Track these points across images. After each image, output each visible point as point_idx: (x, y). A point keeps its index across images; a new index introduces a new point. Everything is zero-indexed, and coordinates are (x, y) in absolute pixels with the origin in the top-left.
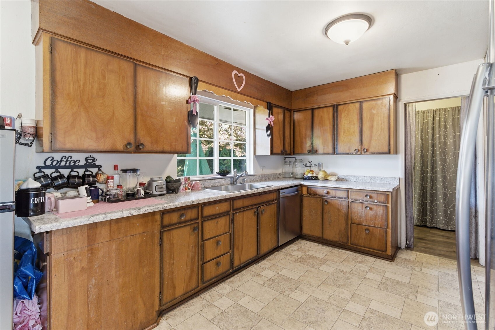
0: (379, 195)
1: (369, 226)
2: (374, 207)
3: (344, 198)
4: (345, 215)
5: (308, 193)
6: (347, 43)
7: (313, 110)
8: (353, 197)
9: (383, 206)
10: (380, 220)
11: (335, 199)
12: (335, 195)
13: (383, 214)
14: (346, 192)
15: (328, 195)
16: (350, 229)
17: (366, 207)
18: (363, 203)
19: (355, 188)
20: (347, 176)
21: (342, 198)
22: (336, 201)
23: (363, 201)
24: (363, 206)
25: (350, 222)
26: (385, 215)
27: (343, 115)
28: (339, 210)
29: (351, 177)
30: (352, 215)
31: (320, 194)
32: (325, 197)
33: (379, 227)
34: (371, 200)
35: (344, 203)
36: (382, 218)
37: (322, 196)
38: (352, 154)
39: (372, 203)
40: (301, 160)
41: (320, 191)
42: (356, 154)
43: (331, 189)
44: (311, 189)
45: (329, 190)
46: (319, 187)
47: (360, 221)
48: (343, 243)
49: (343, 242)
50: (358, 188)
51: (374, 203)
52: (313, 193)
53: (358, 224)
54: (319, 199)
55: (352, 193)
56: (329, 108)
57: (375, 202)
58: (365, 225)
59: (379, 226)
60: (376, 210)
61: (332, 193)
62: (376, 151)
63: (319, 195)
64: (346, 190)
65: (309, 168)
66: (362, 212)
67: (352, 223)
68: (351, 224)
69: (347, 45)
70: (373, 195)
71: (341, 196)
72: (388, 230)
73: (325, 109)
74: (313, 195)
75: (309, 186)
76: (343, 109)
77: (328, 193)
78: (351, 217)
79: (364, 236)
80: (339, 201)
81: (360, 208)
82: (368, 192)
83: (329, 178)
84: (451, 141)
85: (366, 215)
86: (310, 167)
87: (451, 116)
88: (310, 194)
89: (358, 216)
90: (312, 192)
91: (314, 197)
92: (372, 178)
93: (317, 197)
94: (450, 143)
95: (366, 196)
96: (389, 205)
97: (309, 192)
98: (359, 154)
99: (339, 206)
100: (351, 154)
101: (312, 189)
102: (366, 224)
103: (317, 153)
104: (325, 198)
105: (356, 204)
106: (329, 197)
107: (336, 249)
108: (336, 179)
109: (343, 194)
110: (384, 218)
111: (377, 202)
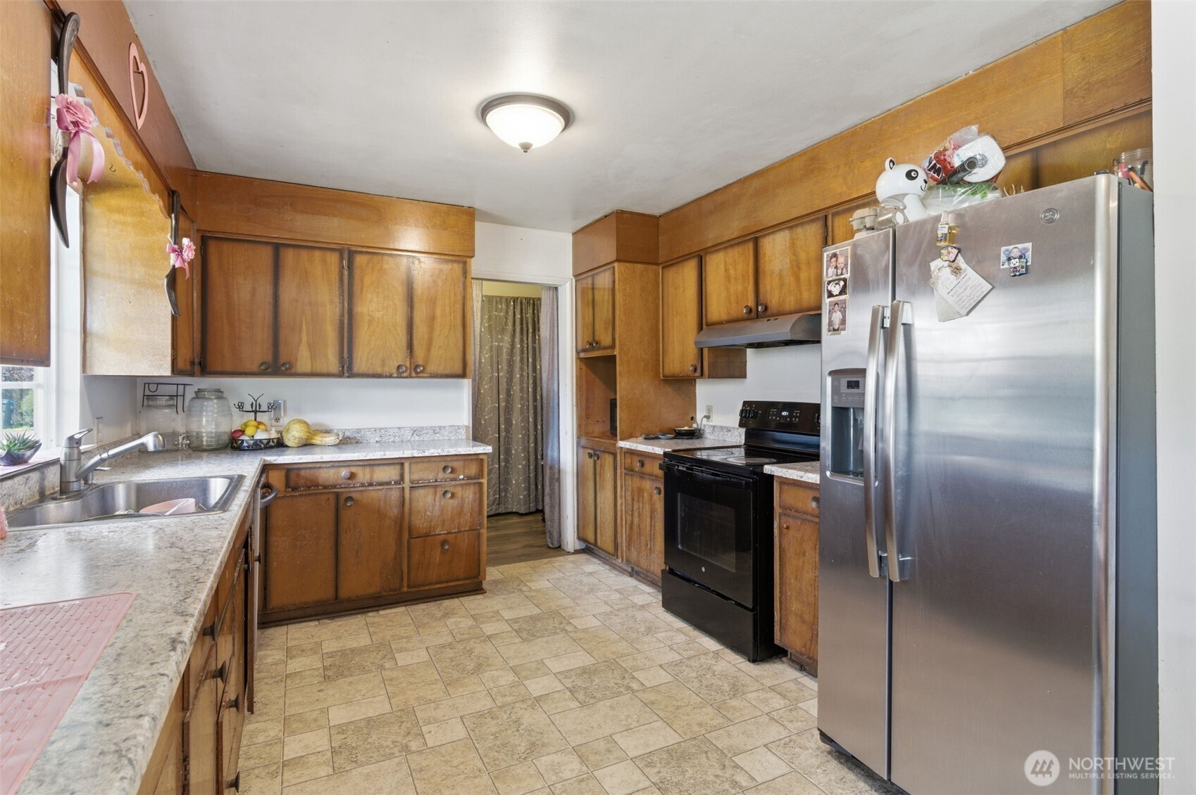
0: (467, 462)
1: (448, 533)
2: (459, 491)
3: (393, 483)
4: (396, 523)
5: (287, 486)
6: (526, 147)
7: (277, 248)
8: (415, 477)
9: (475, 483)
10: (469, 514)
11: (371, 488)
12: (371, 478)
13: (475, 501)
14: (398, 467)
15: (350, 482)
16: (406, 553)
17: (445, 492)
18: (436, 487)
19: (420, 455)
20: (359, 431)
21: (389, 483)
22: (374, 494)
23: (436, 481)
24: (436, 493)
25: (406, 536)
26: (477, 502)
27: (368, 280)
28: (380, 514)
29: (368, 433)
30: (413, 518)
31: (327, 484)
32: (342, 488)
33: (467, 531)
34: (452, 476)
35: (394, 494)
36: (472, 509)
37: (334, 486)
38: (391, 376)
39: (454, 483)
40: (219, 394)
41: (327, 476)
42: (400, 377)
43: (359, 465)
44: (298, 475)
45: (354, 470)
46: (324, 465)
47: (430, 527)
48: (391, 593)
49: (390, 590)
50: (427, 454)
51: (458, 483)
52: (306, 483)
53: (427, 535)
54: (326, 497)
55: (414, 466)
56: (329, 254)
57: (460, 480)
58: (439, 535)
59: (467, 529)
60: (462, 496)
61: (363, 476)
62: (441, 370)
63: (325, 487)
64: (397, 463)
65: (253, 413)
66: (434, 505)
67: (411, 537)
68: (408, 542)
69: (525, 152)
70: (456, 464)
71: (386, 479)
72: (481, 531)
73: (317, 254)
74: (306, 490)
75: (290, 467)
76: (368, 264)
77: (352, 476)
78: (410, 523)
79: (438, 559)
80: (380, 493)
81: (430, 499)
82: (447, 461)
83: (317, 440)
84: (487, 356)
85: (442, 509)
86: (256, 412)
87: (487, 312)
88: (295, 489)
89: (427, 518)
90: (302, 482)
91: (310, 494)
92: (415, 431)
93: (317, 494)
94: (485, 358)
95: (445, 468)
96: (485, 481)
97: (292, 484)
98: (406, 377)
99: (381, 504)
100: (386, 377)
101: (303, 473)
102: (443, 530)
103: (293, 370)
104: (343, 492)
105: (422, 492)
106: (354, 487)
107: (370, 614)
108: (338, 441)
109: (390, 474)
110: (476, 509)
111: (463, 479)
